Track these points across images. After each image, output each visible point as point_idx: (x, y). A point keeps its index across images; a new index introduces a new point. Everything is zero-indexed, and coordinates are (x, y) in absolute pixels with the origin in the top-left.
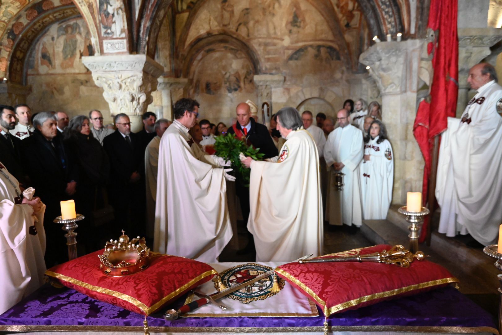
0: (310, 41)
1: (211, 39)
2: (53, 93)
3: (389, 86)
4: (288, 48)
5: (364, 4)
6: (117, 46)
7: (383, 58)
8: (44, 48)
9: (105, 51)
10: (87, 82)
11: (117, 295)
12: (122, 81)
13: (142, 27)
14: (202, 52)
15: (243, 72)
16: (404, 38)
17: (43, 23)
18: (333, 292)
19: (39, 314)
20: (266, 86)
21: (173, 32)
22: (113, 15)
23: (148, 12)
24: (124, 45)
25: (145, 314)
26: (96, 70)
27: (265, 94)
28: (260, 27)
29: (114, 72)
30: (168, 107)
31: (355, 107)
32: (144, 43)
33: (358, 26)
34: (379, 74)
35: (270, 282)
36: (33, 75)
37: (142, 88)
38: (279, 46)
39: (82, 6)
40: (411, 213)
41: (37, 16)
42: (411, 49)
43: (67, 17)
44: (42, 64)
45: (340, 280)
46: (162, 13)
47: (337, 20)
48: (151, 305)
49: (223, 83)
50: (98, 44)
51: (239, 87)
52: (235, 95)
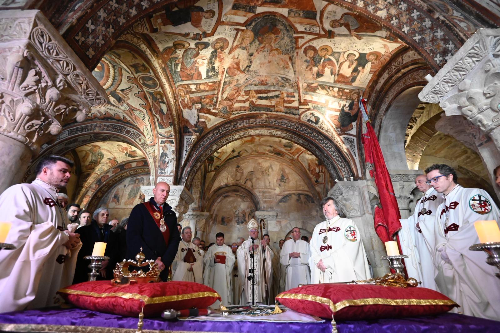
0: (293, 191)
1: (227, 188)
3: (352, 211)
4: (278, 195)
5: (326, 162)
7: (344, 192)
8: (117, 191)
13: (185, 171)
14: (221, 197)
15: (248, 211)
16: (355, 180)
17: (122, 176)
20: (264, 219)
21: (204, 184)
22: (168, 163)
23: (190, 163)
24: (171, 179)
25: (144, 304)
26: (148, 194)
28: (260, 182)
32: (184, 180)
33: (323, 182)
34: (343, 203)
37: (177, 208)
38: (272, 193)
40: (392, 256)
41: (119, 172)
42: (362, 186)
43: (138, 174)
44: (113, 201)
46: (198, 165)
47: (309, 179)
49: (234, 218)
50: (154, 179)
51: (245, 221)
52: (242, 226)
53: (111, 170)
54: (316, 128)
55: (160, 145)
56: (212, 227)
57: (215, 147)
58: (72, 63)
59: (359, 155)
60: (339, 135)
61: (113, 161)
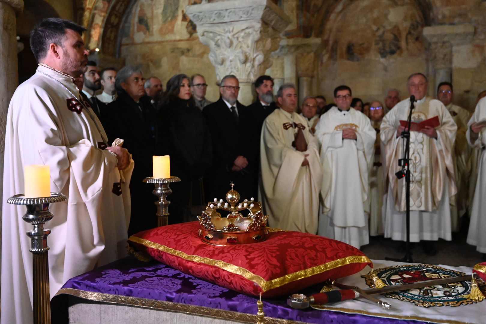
2: (148, 66)
8: (142, 10)
10: (188, 50)
11: (220, 264)
12: (234, 35)
15: (405, 26)
19: (118, 281)
20: (444, 42)
25: (261, 290)
26: (202, 23)
27: (441, 56)
29: (224, 24)
30: (291, 79)
36: (127, 44)
37: (259, 43)
44: (139, 30)
48: (269, 278)
49: (374, 43)
51: (399, 48)
52: (392, 60)
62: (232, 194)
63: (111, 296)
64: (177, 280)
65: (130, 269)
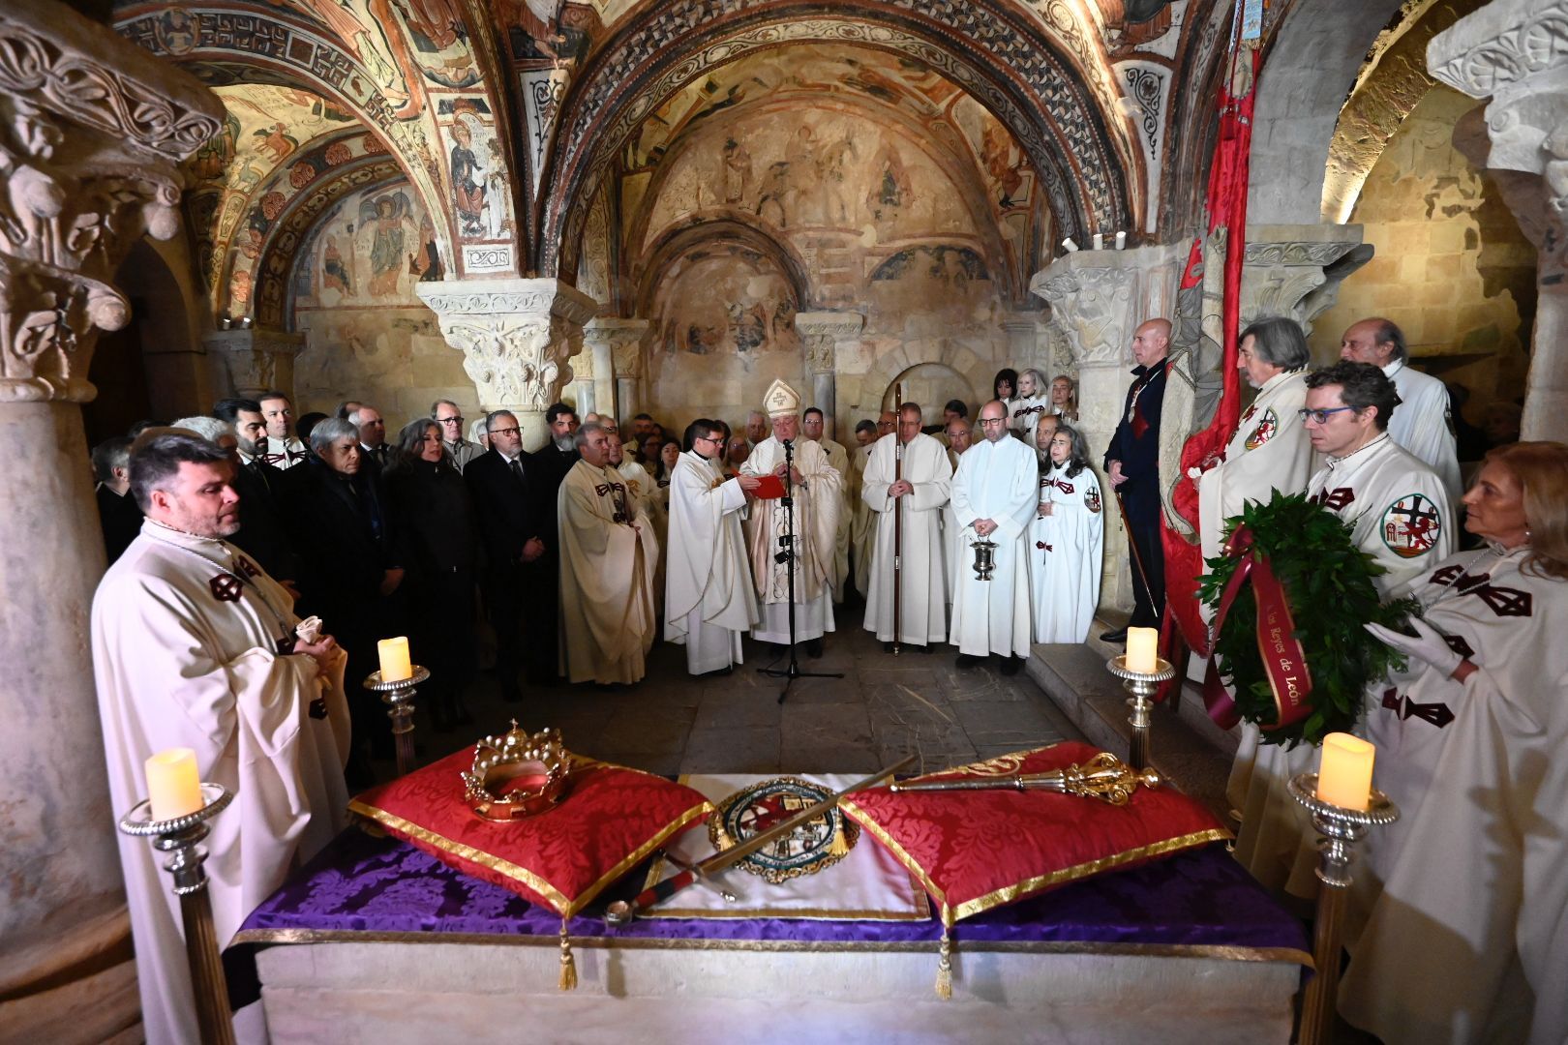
0: (922, 236)
1: (701, 231)
2: (352, 348)
3: (1096, 349)
4: (871, 253)
5: (1043, 162)
6: (493, 259)
7: (1084, 288)
8: (331, 249)
9: (467, 270)
10: (426, 325)
11: (504, 868)
12: (504, 336)
13: (548, 214)
14: (682, 259)
15: (771, 306)
16: (1130, 243)
17: (327, 194)
18: (962, 871)
19: (338, 904)
20: (823, 336)
21: (618, 217)
22: (484, 188)
23: (561, 182)
24: (509, 255)
25: (563, 915)
26: (447, 312)
27: (820, 355)
28: (809, 205)
29: (487, 317)
30: (605, 382)
31: (1020, 387)
32: (553, 250)
33: (1028, 203)
34: (1074, 320)
35: (827, 828)
36: (307, 309)
37: (550, 350)
38: (852, 248)
39: (413, 167)
40: (1135, 675)
41: (313, 180)
42: (1147, 266)
43: (380, 180)
44: (328, 284)
45: (978, 842)
46: (591, 183)
47: (983, 191)
48: (574, 896)
49: (727, 329)
50: (451, 252)
51: (764, 337)
52: (754, 355)
53: (285, 173)
54: (1030, 17)
55: (440, 118)
56: (660, 361)
57: (641, 105)
58: (31, 35)
59: (1165, 144)
60: (1111, 58)
61: (276, 137)
62: (515, 736)
63: (328, 932)
64: (436, 881)
65: (355, 863)
